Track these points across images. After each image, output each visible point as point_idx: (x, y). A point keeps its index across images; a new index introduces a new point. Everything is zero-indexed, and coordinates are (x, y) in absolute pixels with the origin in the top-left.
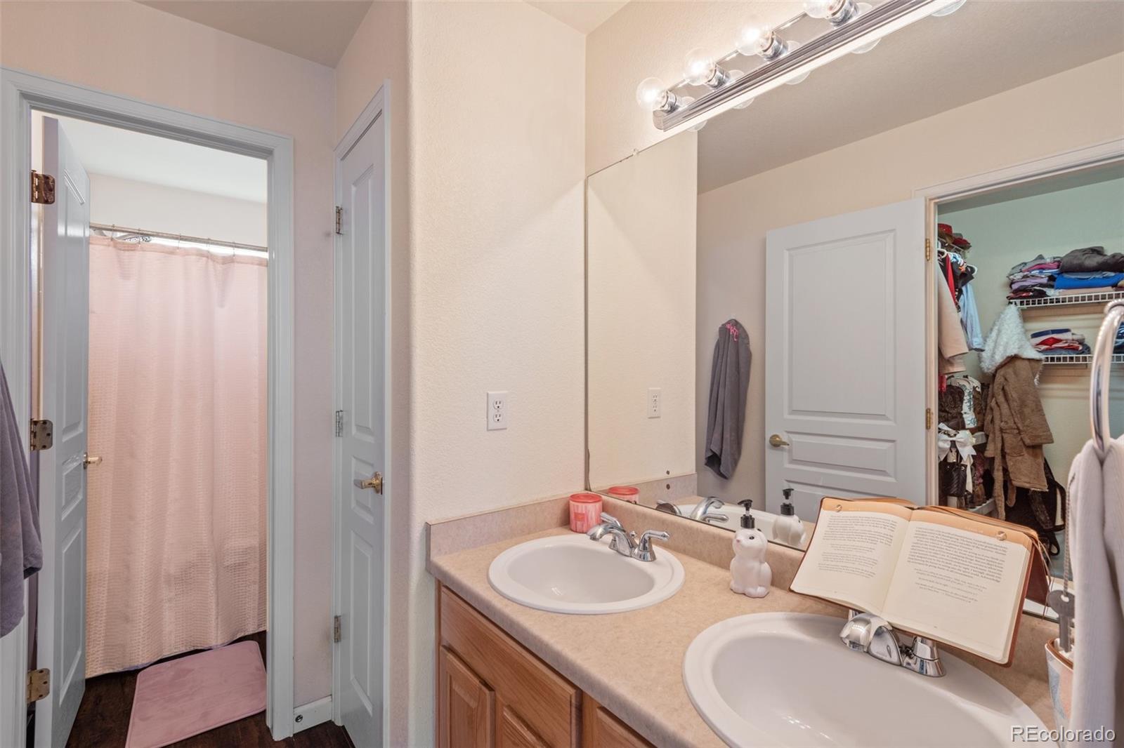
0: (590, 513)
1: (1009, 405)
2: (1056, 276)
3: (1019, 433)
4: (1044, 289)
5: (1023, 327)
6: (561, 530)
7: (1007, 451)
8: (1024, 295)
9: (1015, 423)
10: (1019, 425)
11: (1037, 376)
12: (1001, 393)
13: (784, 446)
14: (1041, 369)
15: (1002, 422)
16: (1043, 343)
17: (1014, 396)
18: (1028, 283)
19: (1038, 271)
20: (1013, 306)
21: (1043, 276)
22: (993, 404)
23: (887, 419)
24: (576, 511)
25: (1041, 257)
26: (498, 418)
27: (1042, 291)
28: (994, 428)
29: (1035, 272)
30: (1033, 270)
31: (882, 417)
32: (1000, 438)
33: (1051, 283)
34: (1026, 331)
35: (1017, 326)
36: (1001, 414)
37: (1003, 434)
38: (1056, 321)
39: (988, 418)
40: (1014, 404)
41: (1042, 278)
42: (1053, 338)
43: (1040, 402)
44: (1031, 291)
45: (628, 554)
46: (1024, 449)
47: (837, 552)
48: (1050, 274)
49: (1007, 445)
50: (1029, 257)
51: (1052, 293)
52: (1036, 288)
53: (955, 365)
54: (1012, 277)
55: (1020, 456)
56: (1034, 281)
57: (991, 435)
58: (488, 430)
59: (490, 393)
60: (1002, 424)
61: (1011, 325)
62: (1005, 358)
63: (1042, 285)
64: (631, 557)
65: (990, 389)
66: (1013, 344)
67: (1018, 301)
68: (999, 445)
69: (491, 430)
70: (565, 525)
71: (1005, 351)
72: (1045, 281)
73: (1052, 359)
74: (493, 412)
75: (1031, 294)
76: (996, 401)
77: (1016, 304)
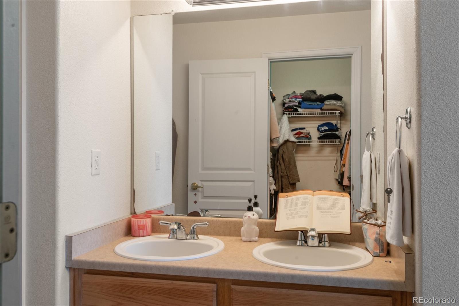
0: (148, 224)
1: (284, 164)
2: (301, 102)
3: (288, 178)
4: (297, 108)
5: (289, 126)
6: (127, 238)
7: (283, 187)
8: (290, 110)
9: (286, 173)
10: (288, 174)
11: (294, 150)
12: (281, 158)
13: (199, 189)
14: (296, 146)
15: (281, 172)
16: (296, 134)
17: (286, 159)
18: (291, 104)
19: (295, 99)
20: (285, 115)
21: (297, 102)
22: (278, 164)
23: (251, 170)
24: (139, 224)
25: (294, 92)
26: (96, 167)
27: (297, 109)
28: (278, 176)
29: (294, 99)
30: (293, 98)
31: (248, 169)
32: (281, 181)
33: (299, 105)
34: (291, 128)
35: (288, 126)
36: (281, 168)
37: (282, 179)
38: (301, 124)
39: (276, 171)
40: (287, 164)
41: (296, 102)
42: (300, 132)
43: (295, 162)
44: (292, 108)
45: (185, 238)
46: (290, 186)
47: (291, 212)
48: (299, 101)
49: (284, 184)
50: (290, 92)
51: (300, 110)
52: (294, 107)
53: (274, 143)
54: (285, 101)
55: (288, 189)
56: (293, 104)
57: (277, 180)
58: (92, 175)
59: (93, 150)
60: (282, 174)
61: (285, 125)
62: (284, 141)
63: (296, 106)
64: (186, 239)
65: (276, 157)
66: (287, 134)
67: (288, 113)
68: (280, 184)
69: (93, 175)
70: (129, 234)
71: (284, 137)
72: (297, 104)
73: (300, 142)
74: (94, 163)
75: (292, 110)
76: (279, 162)
77: (287, 114)
